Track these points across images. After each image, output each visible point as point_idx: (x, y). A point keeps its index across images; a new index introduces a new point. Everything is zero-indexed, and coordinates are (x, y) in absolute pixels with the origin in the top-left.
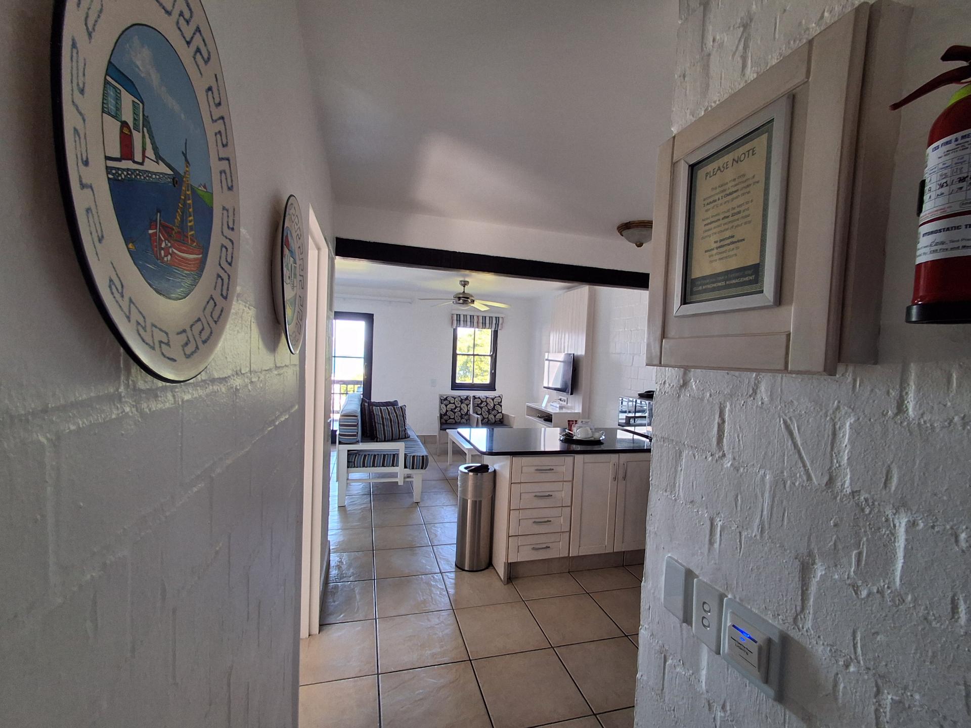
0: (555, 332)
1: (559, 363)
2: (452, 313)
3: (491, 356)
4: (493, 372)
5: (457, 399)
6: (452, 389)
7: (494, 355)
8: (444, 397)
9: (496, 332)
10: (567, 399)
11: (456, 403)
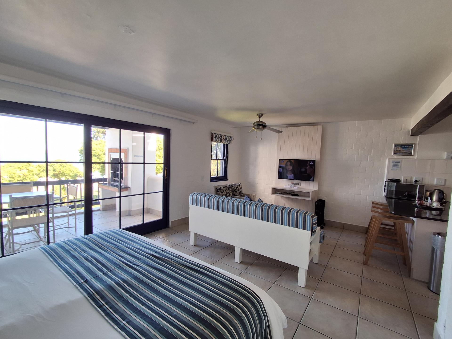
2: (212, 132)
3: (225, 160)
4: (226, 169)
5: (226, 188)
6: (211, 182)
7: (227, 159)
8: (219, 187)
9: (227, 145)
10: (300, 183)
11: (226, 191)
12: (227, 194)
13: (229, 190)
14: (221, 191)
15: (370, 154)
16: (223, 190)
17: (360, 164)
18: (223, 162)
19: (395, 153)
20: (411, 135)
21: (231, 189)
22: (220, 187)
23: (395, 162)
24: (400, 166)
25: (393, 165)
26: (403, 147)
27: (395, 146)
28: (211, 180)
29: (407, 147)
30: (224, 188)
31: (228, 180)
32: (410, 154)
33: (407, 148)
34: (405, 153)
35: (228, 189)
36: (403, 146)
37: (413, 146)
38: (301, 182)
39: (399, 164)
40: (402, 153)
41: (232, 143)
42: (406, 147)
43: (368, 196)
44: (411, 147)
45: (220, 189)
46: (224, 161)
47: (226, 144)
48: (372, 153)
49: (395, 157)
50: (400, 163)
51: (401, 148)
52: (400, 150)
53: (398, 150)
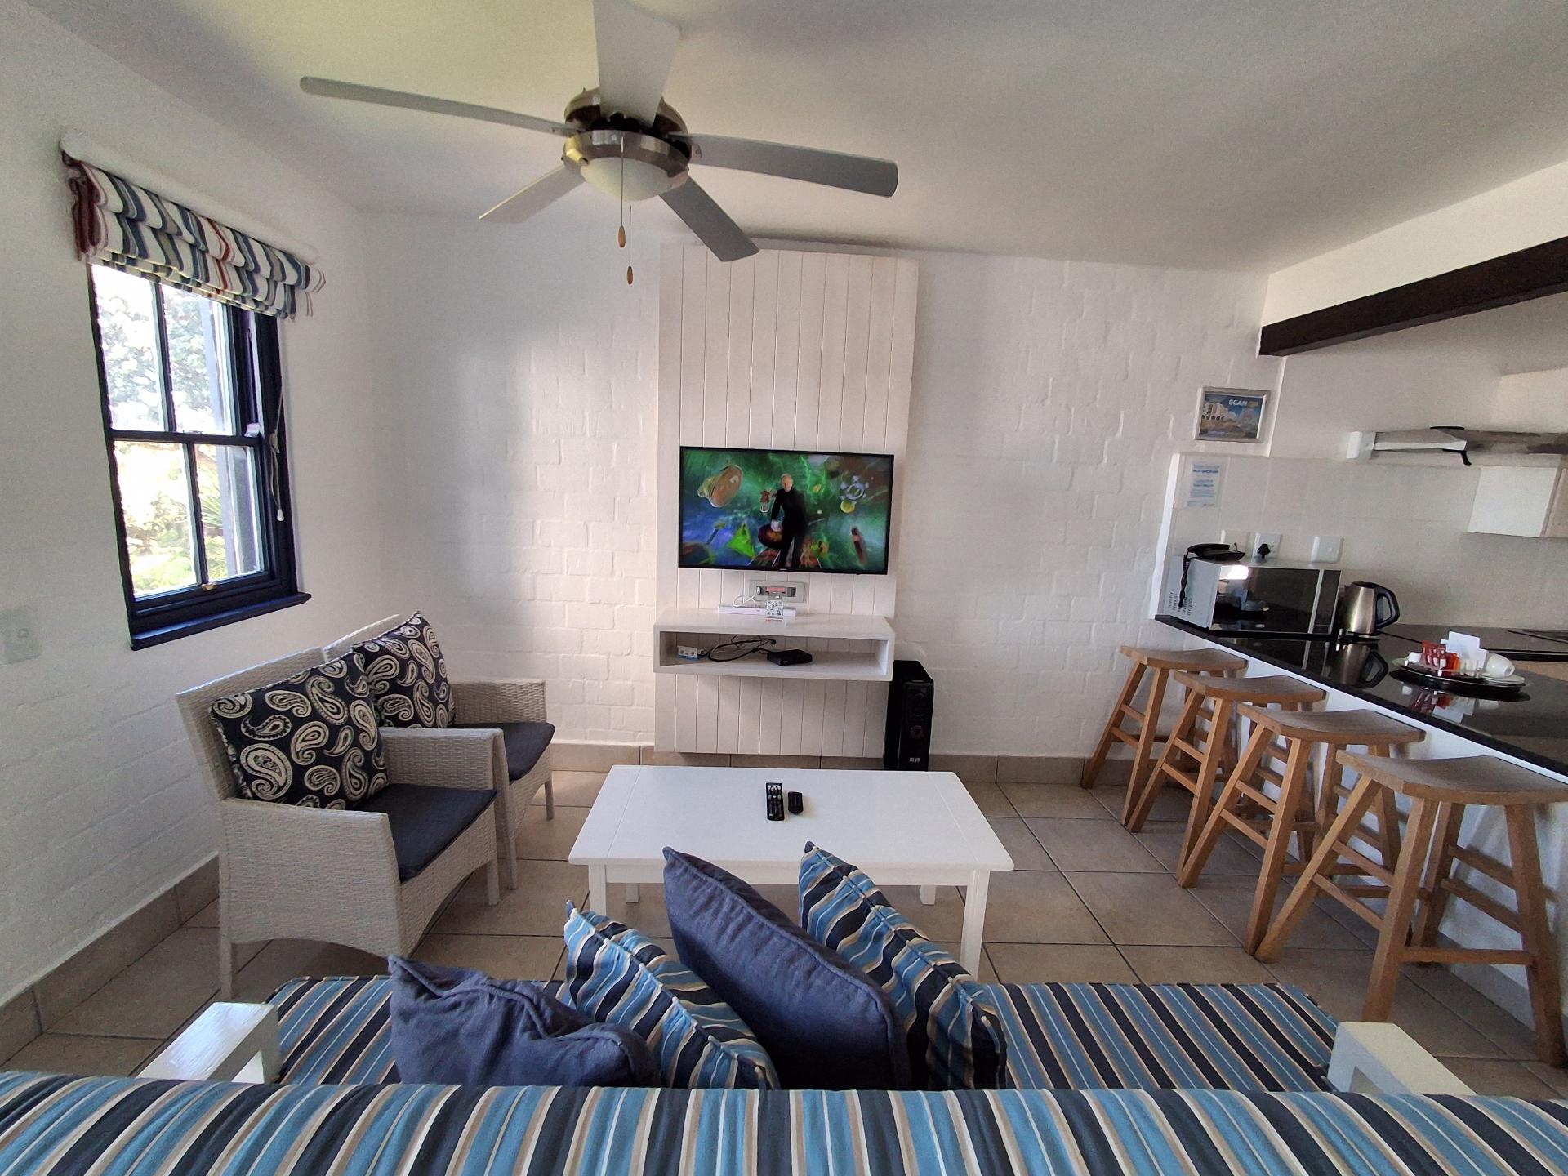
2: (74, 154)
3: (259, 445)
4: (280, 518)
5: (315, 691)
6: (137, 645)
7: (275, 437)
8: (242, 700)
9: (268, 327)
10: (805, 586)
11: (325, 711)
12: (332, 742)
13: (348, 699)
14: (266, 731)
15: (1114, 434)
16: (289, 713)
17: (1072, 475)
18: (244, 462)
19: (1203, 432)
20: (1261, 353)
21: (361, 687)
22: (258, 697)
23: (1203, 472)
24: (1215, 489)
25: (1195, 485)
26: (1231, 402)
27: (1208, 396)
28: (134, 630)
29: (1244, 407)
30: (300, 688)
31: (309, 596)
32: (1251, 435)
33: (1244, 412)
34: (1236, 429)
35: (342, 691)
36: (1234, 398)
37: (1262, 399)
38: (806, 581)
39: (1214, 477)
40: (1225, 430)
41: (310, 312)
42: (1239, 403)
43: (1094, 624)
44: (1257, 404)
45: (260, 711)
46: (249, 455)
47: (260, 318)
48: (1121, 428)
49: (1203, 446)
50: (1219, 474)
51: (1225, 407)
52: (1218, 418)
53: (1213, 417)
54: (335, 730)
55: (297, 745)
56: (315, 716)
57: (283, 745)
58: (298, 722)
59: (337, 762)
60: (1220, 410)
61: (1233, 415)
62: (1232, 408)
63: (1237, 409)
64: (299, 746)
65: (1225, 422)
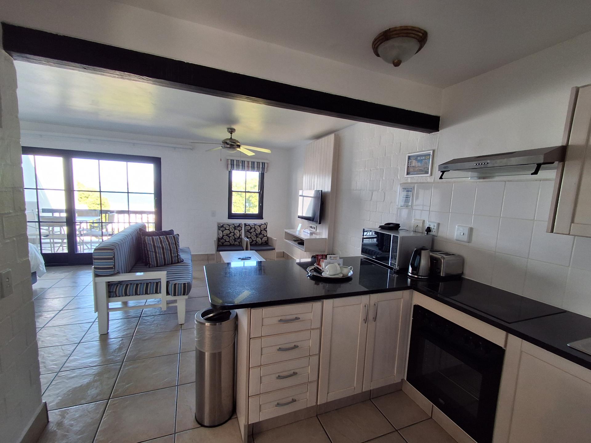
0: (307, 175)
1: (311, 198)
3: (259, 193)
4: (261, 205)
7: (261, 192)
9: (263, 174)
10: (316, 227)
11: (230, 229)
12: (230, 234)
19: (408, 174)
22: (223, 225)
23: (406, 191)
24: (411, 199)
25: (403, 198)
26: (419, 158)
27: (410, 158)
29: (423, 159)
30: (229, 226)
32: (427, 172)
33: (423, 162)
34: (421, 170)
35: (235, 227)
36: (419, 156)
37: (430, 155)
38: (316, 225)
39: (410, 193)
40: (417, 171)
41: (267, 171)
44: (428, 157)
50: (412, 192)
51: (416, 161)
52: (414, 166)
53: (412, 166)
54: (231, 232)
55: (224, 232)
56: (229, 229)
57: (223, 231)
58: (226, 229)
59: (229, 237)
60: (414, 163)
61: (419, 164)
62: (419, 161)
63: (421, 161)
64: (225, 233)
65: (416, 168)
